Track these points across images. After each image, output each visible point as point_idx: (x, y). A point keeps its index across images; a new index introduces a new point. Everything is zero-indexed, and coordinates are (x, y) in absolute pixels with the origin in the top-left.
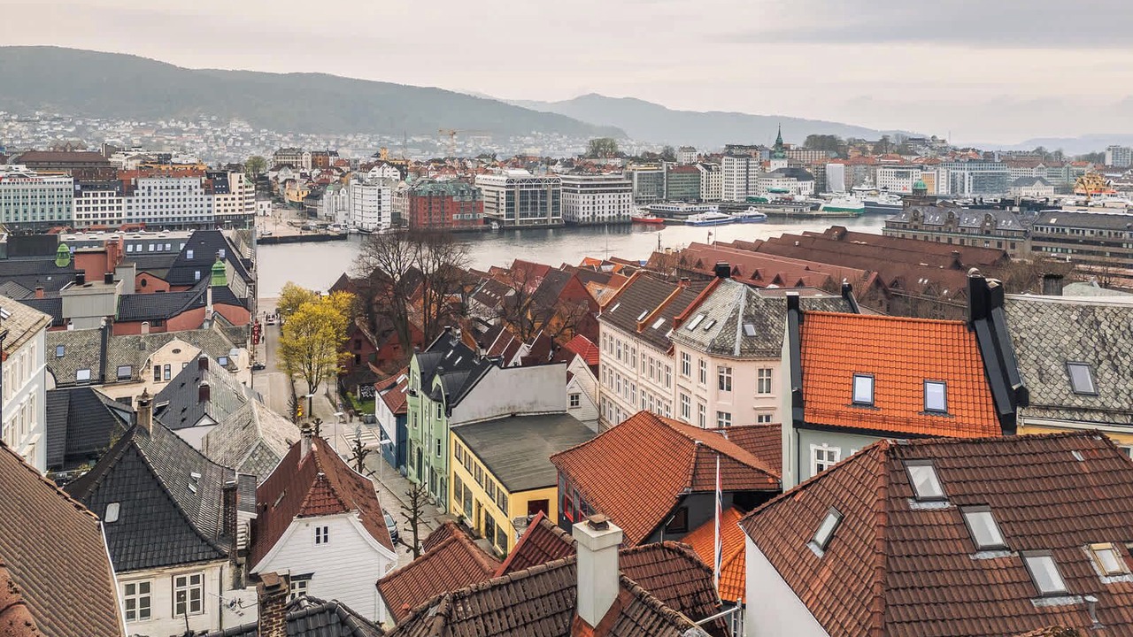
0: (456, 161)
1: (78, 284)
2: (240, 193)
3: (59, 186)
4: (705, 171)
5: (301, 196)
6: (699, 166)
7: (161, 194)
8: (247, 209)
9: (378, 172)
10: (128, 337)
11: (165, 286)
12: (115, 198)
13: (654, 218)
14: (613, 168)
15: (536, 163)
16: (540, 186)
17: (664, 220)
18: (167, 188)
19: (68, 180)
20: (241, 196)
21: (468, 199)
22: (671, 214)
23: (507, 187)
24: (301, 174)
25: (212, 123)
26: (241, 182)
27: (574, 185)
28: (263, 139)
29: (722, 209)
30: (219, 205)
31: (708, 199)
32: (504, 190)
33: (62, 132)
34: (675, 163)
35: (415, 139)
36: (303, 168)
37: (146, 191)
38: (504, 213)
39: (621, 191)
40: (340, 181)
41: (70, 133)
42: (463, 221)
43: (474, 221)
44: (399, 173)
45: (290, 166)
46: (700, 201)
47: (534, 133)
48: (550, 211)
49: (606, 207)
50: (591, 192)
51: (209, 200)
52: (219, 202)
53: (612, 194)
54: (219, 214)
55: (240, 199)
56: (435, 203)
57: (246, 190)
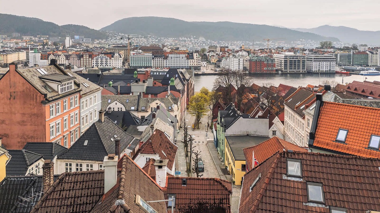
0: (268, 50)
1: (136, 82)
2: (197, 59)
3: (148, 56)
4: (370, 54)
5: (216, 61)
6: (367, 52)
7: (175, 59)
8: (199, 64)
9: (240, 53)
10: (145, 98)
11: (161, 85)
12: (162, 60)
13: (345, 72)
14: (329, 52)
15: (298, 50)
16: (297, 58)
17: (349, 73)
18: (176, 57)
19: (151, 54)
20: (197, 60)
21: (270, 62)
22: (353, 71)
23: (285, 58)
24: (216, 54)
25: (194, 38)
26: (197, 56)
27: (311, 58)
28: (209, 43)
29: (377, 69)
30: (190, 63)
31: (371, 65)
32: (284, 60)
33: (155, 41)
34: (357, 51)
35: (257, 42)
36: (217, 52)
37: (171, 58)
38: (283, 68)
39: (331, 61)
40: (228, 56)
41: (157, 42)
42: (268, 70)
43: (272, 70)
44: (247, 54)
45: (213, 51)
46: (368, 66)
47: (301, 40)
48: (301, 68)
49: (325, 67)
50: (318, 61)
51: (188, 61)
52: (190, 62)
53: (327, 62)
54: (191, 65)
55: (197, 61)
56: (258, 64)
57: (199, 58)
